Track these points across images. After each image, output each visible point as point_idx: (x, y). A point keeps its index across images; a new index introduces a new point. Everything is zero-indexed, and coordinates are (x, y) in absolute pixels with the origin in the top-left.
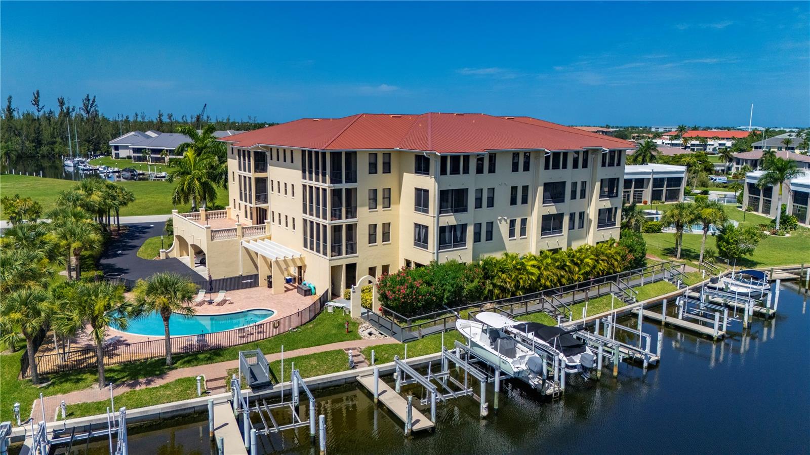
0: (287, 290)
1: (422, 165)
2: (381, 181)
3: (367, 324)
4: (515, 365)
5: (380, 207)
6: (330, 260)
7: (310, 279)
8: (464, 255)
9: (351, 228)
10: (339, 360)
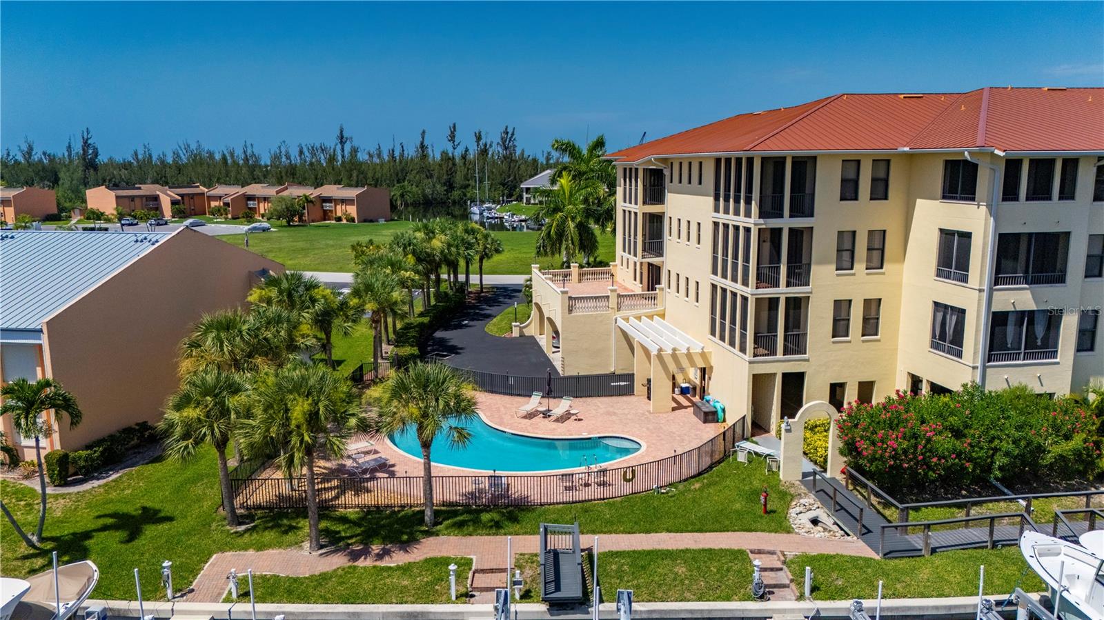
0: (680, 407)
1: (959, 182)
2: (866, 215)
3: (810, 499)
5: (860, 267)
6: (750, 363)
7: (717, 393)
8: (1051, 377)
9: (797, 306)
10: (732, 575)
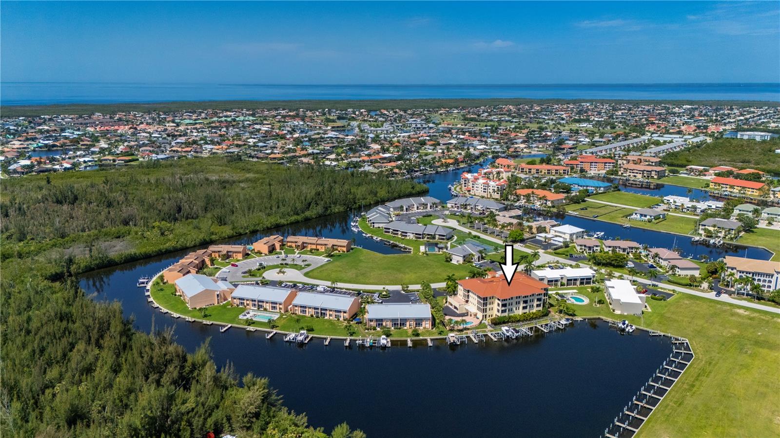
0: (474, 317)
1: (499, 300)
2: (492, 300)
3: (488, 325)
4: (508, 334)
5: (491, 305)
6: (482, 313)
7: (478, 316)
8: (506, 314)
9: (486, 308)
10: (485, 331)
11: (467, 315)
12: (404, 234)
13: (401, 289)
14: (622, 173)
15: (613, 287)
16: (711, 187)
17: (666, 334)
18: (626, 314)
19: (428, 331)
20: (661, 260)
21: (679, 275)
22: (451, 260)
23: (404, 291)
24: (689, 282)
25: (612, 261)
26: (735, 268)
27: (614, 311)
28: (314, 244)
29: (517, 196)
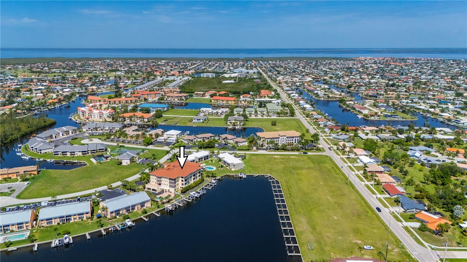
4: (195, 196)
7: (170, 191)
10: (182, 198)
11: (163, 192)
12: (73, 153)
13: (107, 188)
14: (167, 99)
15: (224, 158)
16: (212, 102)
17: (261, 174)
18: (237, 169)
19: (150, 208)
20: (228, 140)
21: (240, 146)
22: (121, 163)
23: (109, 189)
24: (248, 148)
25: (208, 145)
26: (264, 138)
27: (231, 169)
28: (6, 174)
29: (124, 118)
